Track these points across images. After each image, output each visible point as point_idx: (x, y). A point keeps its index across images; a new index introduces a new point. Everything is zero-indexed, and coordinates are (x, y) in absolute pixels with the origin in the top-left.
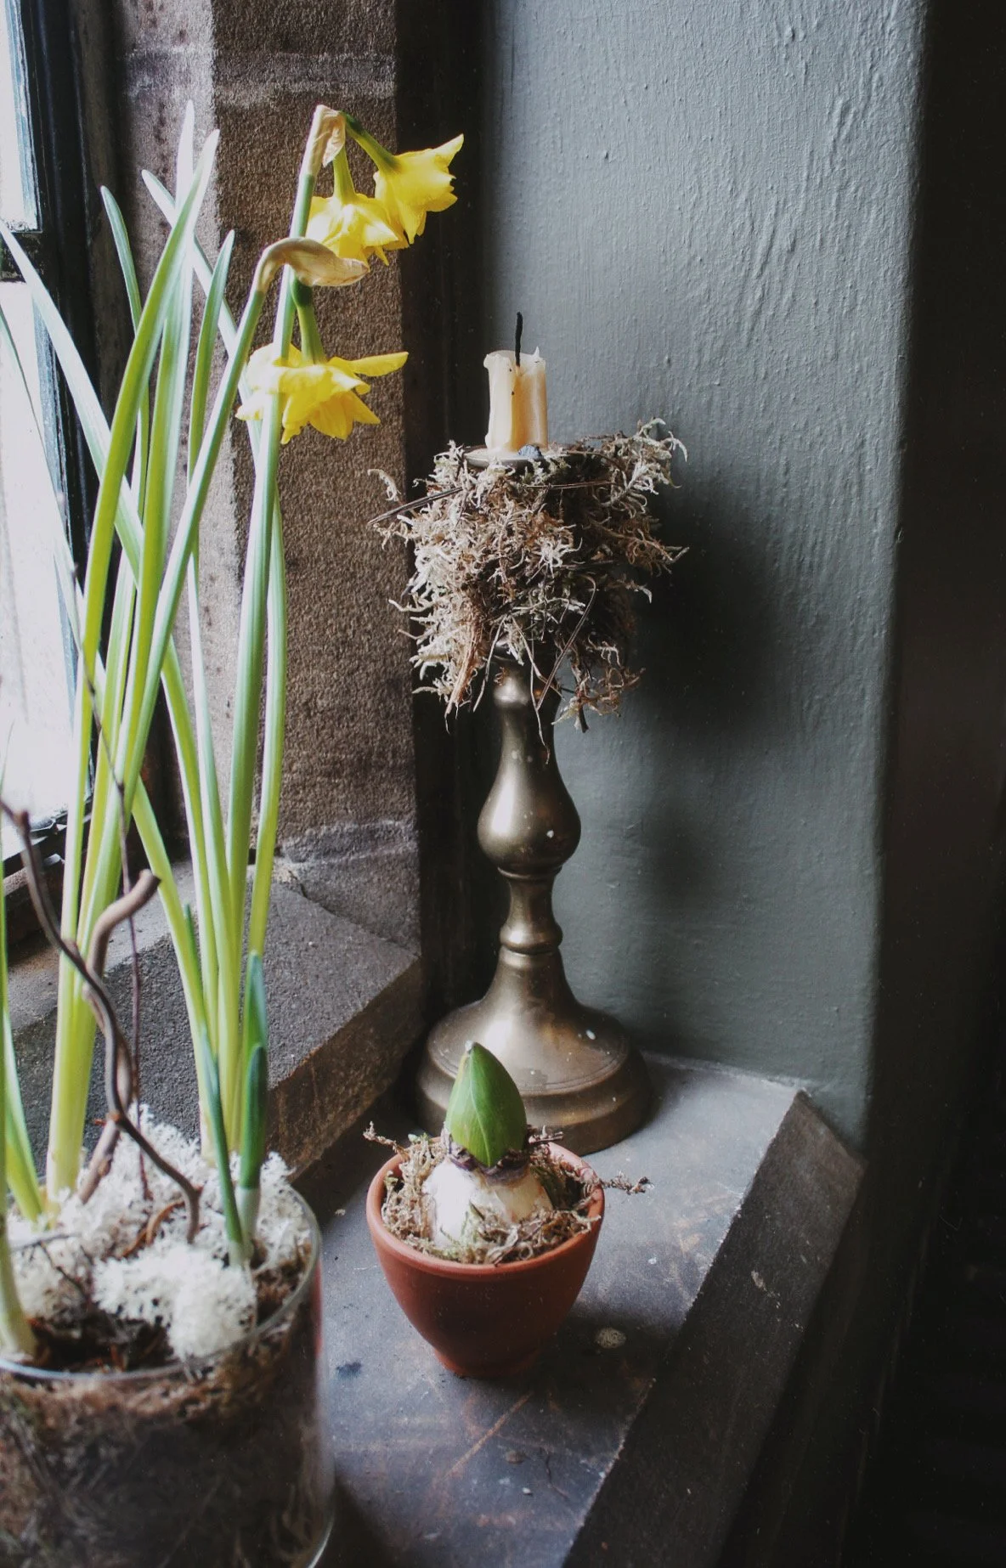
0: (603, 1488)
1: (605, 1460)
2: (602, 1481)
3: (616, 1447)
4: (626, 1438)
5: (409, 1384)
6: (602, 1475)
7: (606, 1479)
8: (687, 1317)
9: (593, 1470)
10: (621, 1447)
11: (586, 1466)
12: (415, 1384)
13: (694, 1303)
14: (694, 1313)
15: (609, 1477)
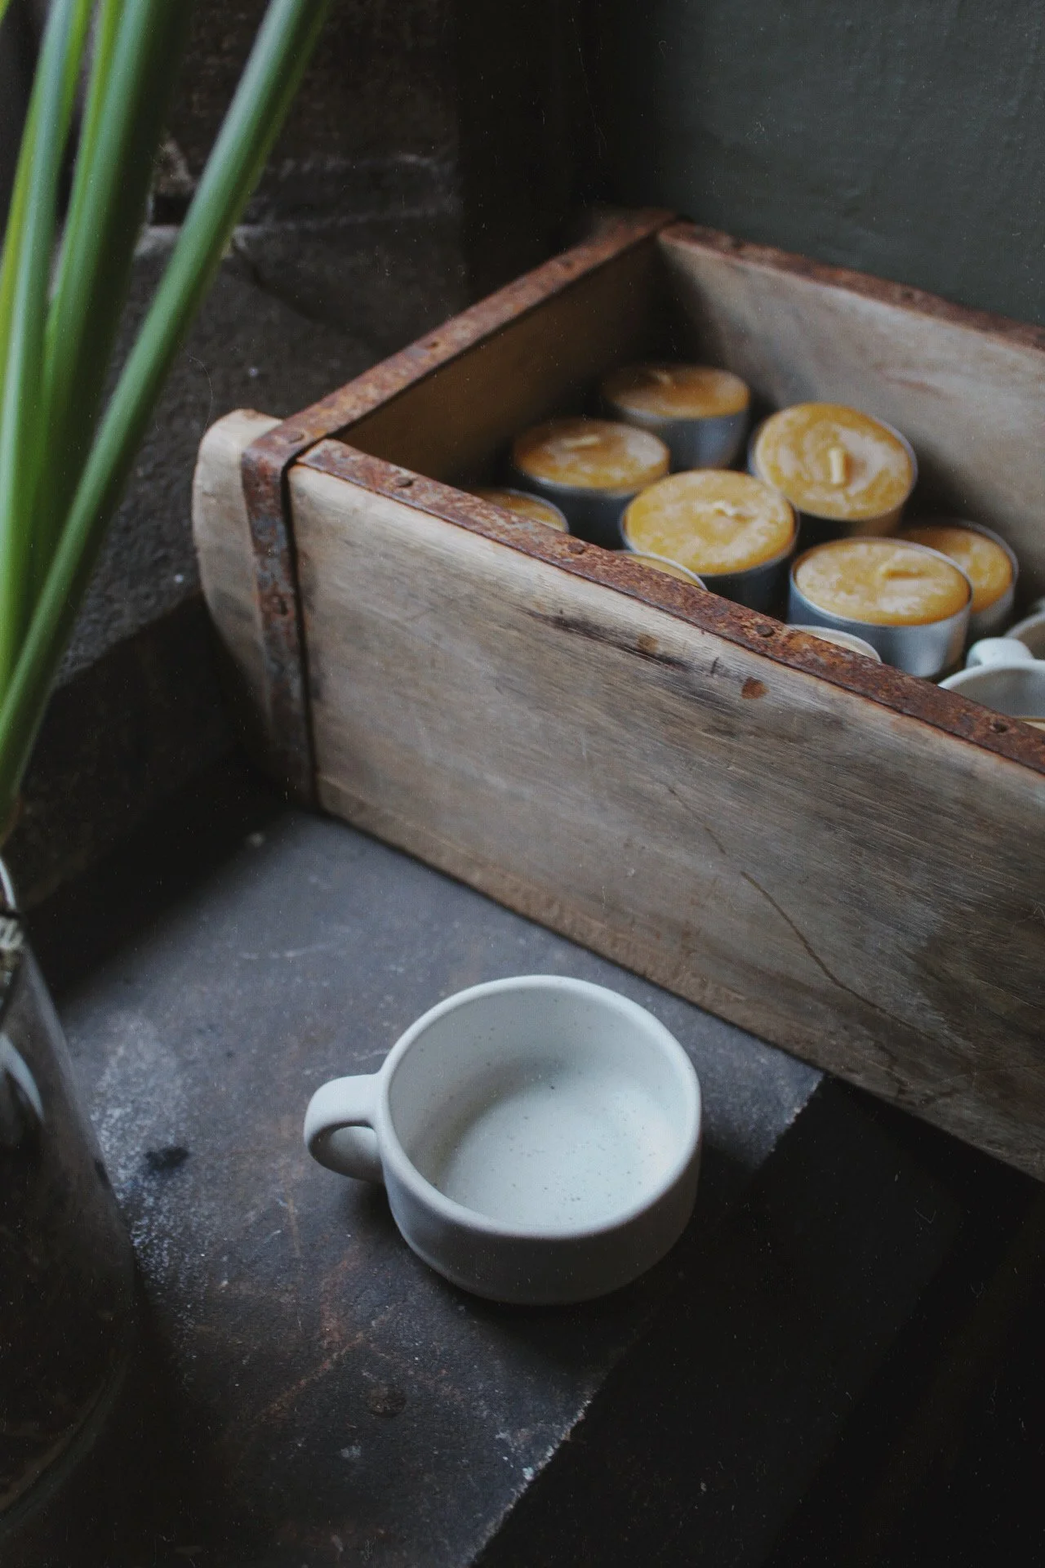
0: (522, 1503)
1: (540, 1442)
2: (523, 1487)
3: (572, 1413)
4: (595, 1399)
5: (254, 1207)
6: (529, 1474)
7: (531, 1484)
8: (776, 1147)
9: (514, 1459)
10: (580, 1414)
11: (503, 1443)
12: (263, 1209)
13: (798, 1117)
14: (792, 1137)
15: (541, 1477)
